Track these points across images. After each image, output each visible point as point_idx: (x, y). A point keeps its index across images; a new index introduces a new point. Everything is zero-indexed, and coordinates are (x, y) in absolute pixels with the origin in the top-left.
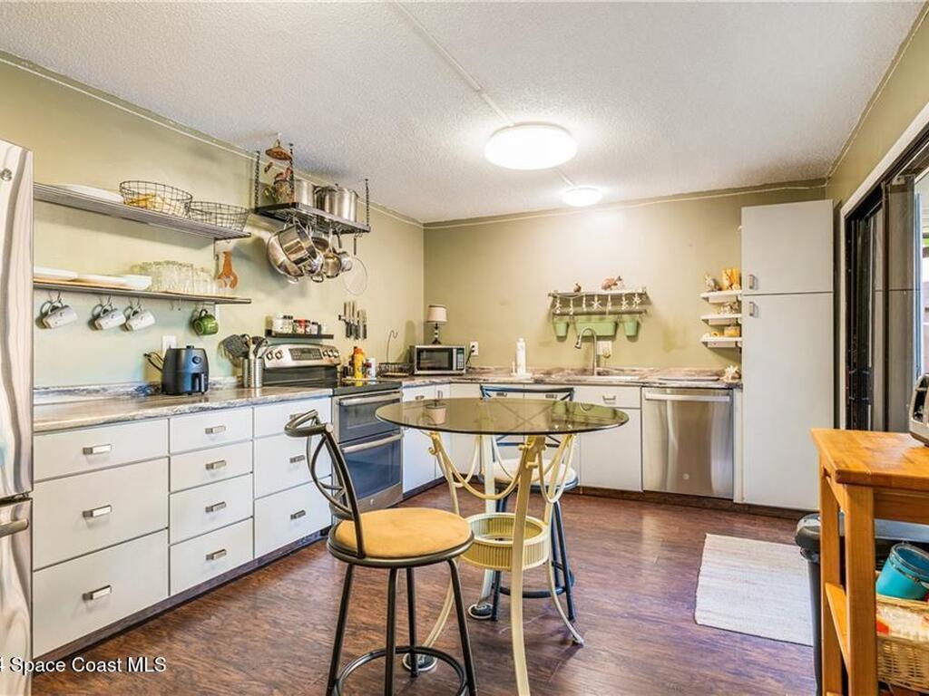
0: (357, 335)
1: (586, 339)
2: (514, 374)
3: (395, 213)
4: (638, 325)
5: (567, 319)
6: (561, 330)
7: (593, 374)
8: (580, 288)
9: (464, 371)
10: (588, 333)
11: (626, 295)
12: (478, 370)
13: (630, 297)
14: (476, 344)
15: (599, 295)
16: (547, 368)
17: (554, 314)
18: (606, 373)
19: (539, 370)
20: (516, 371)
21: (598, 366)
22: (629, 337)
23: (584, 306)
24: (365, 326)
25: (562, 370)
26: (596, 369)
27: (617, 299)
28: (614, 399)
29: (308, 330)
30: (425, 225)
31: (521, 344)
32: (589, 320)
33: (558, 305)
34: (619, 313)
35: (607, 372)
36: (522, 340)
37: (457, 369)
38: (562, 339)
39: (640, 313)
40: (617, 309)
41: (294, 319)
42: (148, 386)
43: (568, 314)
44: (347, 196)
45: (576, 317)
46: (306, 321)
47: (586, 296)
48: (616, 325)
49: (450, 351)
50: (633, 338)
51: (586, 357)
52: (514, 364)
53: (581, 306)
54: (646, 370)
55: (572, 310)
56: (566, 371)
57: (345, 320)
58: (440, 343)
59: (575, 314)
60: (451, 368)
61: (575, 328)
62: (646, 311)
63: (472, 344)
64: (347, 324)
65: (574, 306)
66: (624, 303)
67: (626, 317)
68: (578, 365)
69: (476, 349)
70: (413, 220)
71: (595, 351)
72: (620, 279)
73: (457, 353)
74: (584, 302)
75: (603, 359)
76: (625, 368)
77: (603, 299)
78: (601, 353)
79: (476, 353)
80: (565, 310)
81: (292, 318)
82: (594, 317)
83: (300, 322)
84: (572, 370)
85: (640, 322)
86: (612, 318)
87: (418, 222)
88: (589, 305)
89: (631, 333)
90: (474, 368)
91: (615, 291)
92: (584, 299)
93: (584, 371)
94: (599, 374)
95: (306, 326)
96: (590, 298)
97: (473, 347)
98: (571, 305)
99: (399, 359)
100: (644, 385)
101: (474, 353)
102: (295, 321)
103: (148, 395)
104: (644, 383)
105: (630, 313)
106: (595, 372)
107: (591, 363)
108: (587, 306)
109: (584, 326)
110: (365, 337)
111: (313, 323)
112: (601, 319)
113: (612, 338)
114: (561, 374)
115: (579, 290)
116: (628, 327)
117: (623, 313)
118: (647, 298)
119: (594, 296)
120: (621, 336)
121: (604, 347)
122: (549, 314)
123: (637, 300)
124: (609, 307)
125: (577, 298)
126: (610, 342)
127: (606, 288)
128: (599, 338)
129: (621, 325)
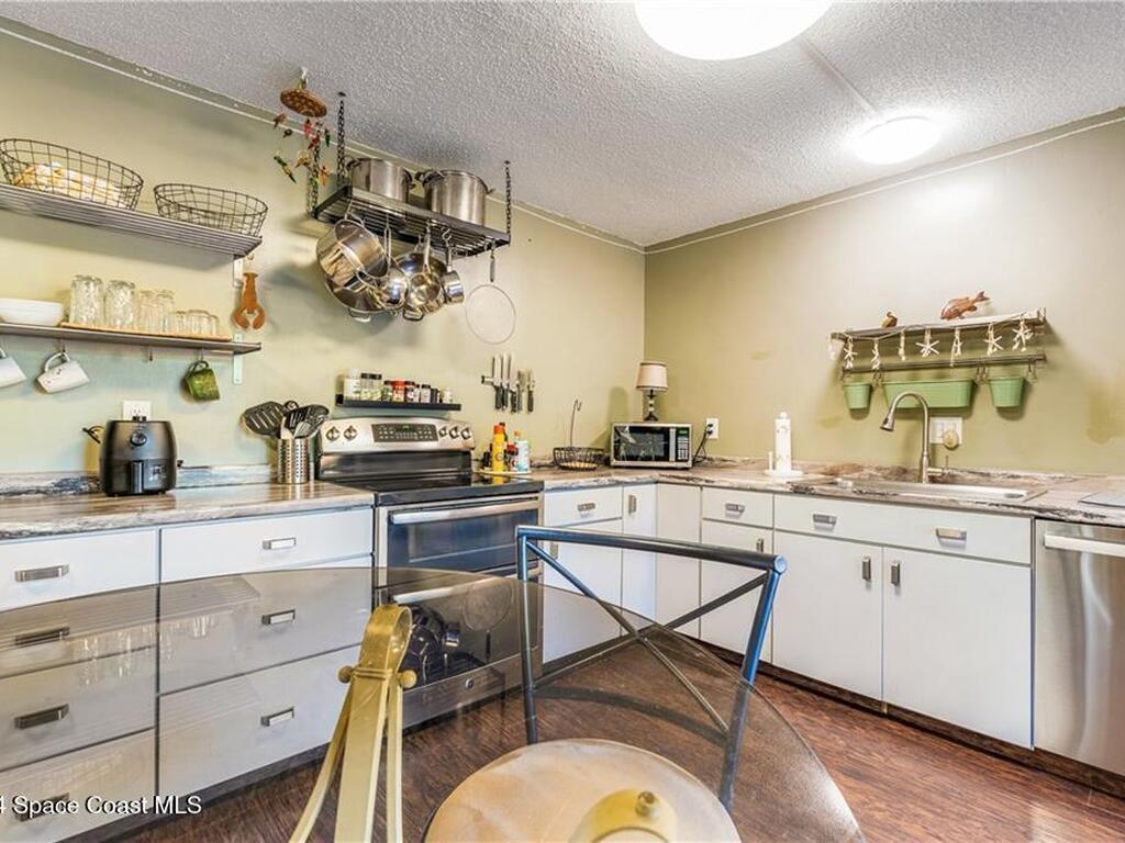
0: (514, 406)
1: (903, 413)
2: (770, 471)
3: (592, 231)
4: (1025, 388)
5: (869, 378)
6: (857, 397)
7: (920, 480)
8: (896, 320)
9: (689, 464)
10: (910, 403)
11: (997, 326)
12: (717, 462)
13: (1006, 330)
14: (715, 422)
15: (934, 331)
16: (829, 464)
17: (846, 371)
18: (950, 479)
19: (817, 467)
20: (774, 468)
21: (932, 463)
22: (1003, 411)
23: (901, 351)
24: (530, 393)
25: (858, 468)
26: (927, 471)
27: (975, 335)
28: (963, 537)
29: (410, 395)
30: (646, 249)
31: (783, 422)
32: (914, 379)
33: (850, 353)
34: (982, 364)
35: (953, 476)
36: (783, 414)
37: (677, 460)
38: (859, 414)
39: (1031, 361)
40: (977, 355)
41: (384, 379)
42: (83, 479)
43: (869, 370)
44: (466, 183)
45: (886, 375)
46: (406, 383)
47: (907, 334)
48: (974, 388)
49: (665, 432)
50: (1012, 413)
51: (908, 446)
52: (771, 454)
53: (896, 353)
54: (1042, 476)
55: (876, 362)
56: (866, 471)
57: (492, 384)
58: (656, 420)
59: (883, 369)
60: (666, 458)
61: (885, 394)
62: (1044, 359)
63: (709, 421)
64: (497, 389)
65: (882, 354)
66: (992, 341)
67: (994, 371)
68: (892, 459)
69: (715, 429)
70: (626, 242)
71: (926, 435)
72: (982, 297)
73: (678, 435)
74: (902, 344)
75: (942, 454)
76: (992, 472)
77: (943, 336)
78: (939, 441)
79: (715, 435)
80: (864, 363)
81: (380, 377)
82: (923, 373)
83: (394, 384)
84: (878, 469)
85: (1029, 380)
86: (963, 373)
87: (632, 244)
88: (913, 350)
89: (1008, 402)
90: (710, 459)
91: (970, 320)
92: (903, 338)
93: (902, 473)
94: (933, 480)
95: (406, 390)
96: (915, 335)
97: (711, 426)
98: (876, 353)
99: (597, 442)
100: (1040, 515)
101: (711, 437)
102: (386, 383)
103: (82, 493)
104: (1040, 510)
105: (1006, 363)
106: (925, 476)
107: (917, 457)
108: (907, 353)
109: (900, 390)
110: (530, 409)
111: (423, 386)
112: (941, 377)
113: (964, 412)
114: (856, 475)
115: (893, 322)
116: (1002, 390)
117: (988, 364)
118: (1049, 330)
119: (922, 333)
120: (984, 410)
121: (945, 429)
122: (836, 373)
123: (1023, 334)
124: (957, 352)
125: (889, 337)
126: (958, 421)
127: (949, 316)
128: (936, 412)
129: (983, 388)
